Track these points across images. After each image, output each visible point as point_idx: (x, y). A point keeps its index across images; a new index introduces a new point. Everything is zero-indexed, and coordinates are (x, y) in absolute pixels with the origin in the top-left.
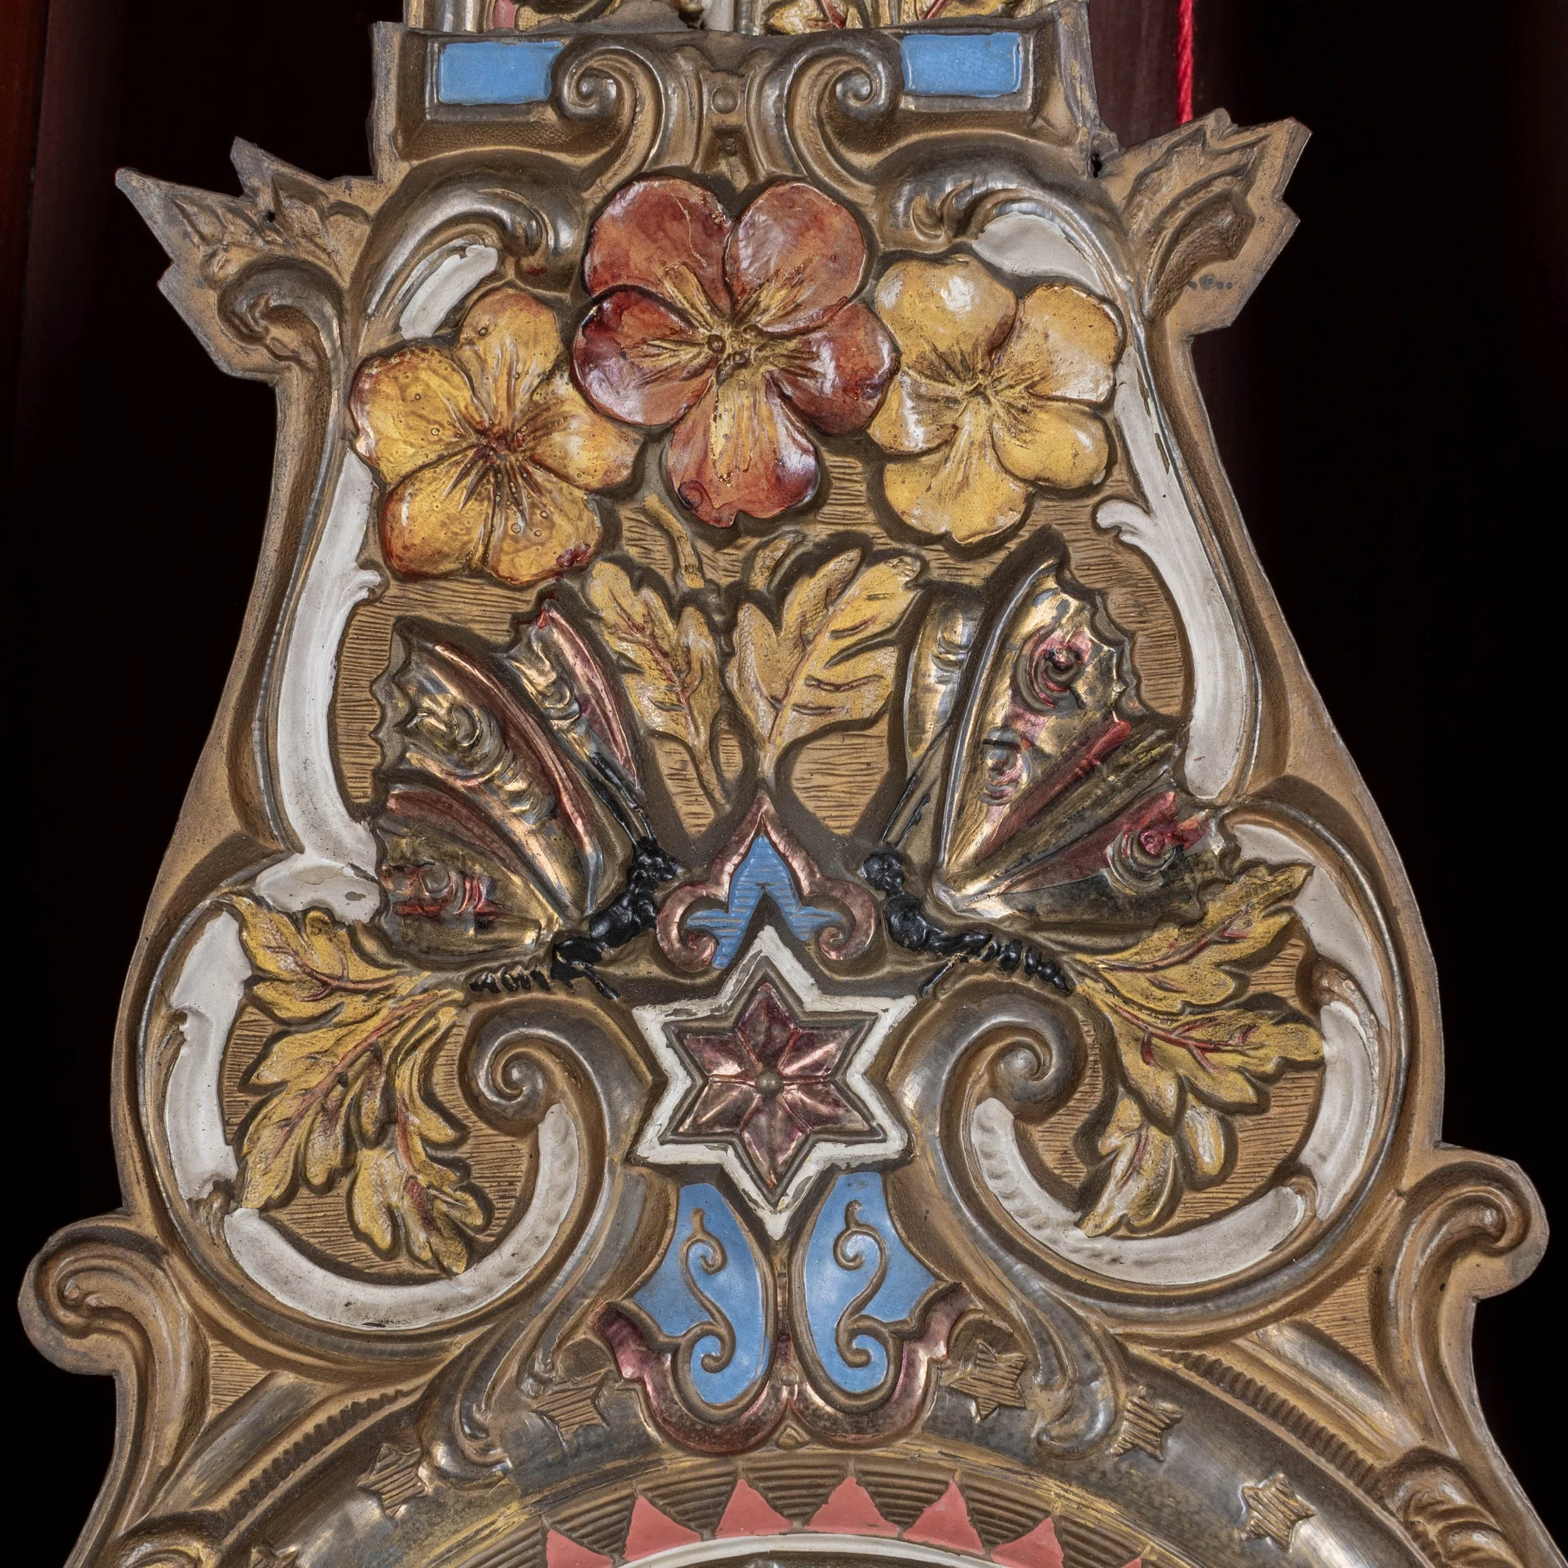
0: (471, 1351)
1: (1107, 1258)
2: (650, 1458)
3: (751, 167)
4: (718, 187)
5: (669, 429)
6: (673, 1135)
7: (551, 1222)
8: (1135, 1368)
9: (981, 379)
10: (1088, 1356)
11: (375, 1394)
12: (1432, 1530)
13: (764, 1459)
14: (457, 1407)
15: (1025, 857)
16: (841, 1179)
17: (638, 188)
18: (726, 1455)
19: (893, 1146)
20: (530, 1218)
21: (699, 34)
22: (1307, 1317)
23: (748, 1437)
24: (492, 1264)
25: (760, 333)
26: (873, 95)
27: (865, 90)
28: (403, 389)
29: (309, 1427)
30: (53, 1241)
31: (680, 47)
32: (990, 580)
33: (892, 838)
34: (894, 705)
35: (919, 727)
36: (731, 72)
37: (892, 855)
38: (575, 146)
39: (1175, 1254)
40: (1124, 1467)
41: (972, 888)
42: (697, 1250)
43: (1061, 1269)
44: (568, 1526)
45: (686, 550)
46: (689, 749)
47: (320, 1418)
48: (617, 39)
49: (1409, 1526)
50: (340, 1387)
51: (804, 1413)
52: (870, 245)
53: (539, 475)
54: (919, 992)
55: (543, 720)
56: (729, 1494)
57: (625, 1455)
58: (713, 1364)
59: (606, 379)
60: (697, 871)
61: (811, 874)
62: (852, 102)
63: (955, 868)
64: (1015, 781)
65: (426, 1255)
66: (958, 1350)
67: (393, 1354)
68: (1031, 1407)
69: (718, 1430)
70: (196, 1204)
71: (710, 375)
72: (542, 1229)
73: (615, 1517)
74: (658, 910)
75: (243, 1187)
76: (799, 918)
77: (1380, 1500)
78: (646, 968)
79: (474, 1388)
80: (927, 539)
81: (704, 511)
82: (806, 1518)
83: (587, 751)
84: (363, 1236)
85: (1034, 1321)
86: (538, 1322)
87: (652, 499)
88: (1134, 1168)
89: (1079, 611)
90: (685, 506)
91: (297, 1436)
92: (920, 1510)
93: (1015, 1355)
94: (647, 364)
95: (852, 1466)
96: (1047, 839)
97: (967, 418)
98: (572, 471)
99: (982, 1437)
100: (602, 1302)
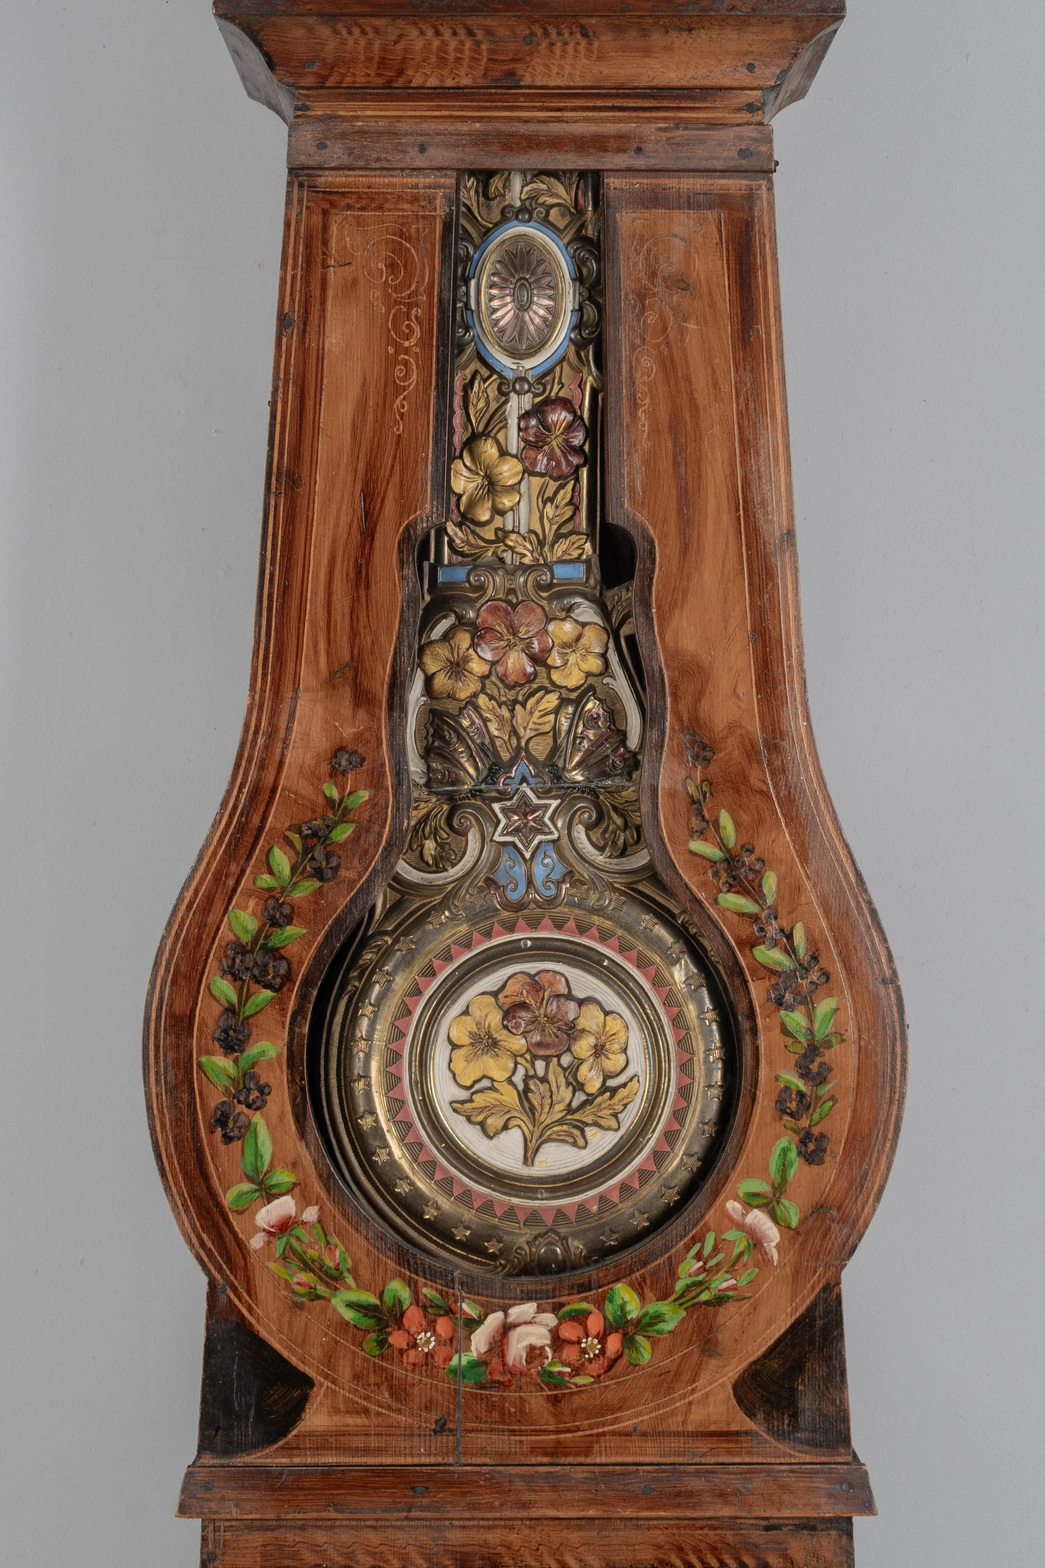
0: (453, 888)
1: (608, 863)
2: (498, 913)
3: (517, 598)
4: (509, 602)
5: (498, 661)
6: (502, 834)
7: (472, 857)
8: (615, 890)
9: (574, 648)
10: (604, 886)
11: (430, 900)
13: (526, 913)
14: (451, 902)
16: (543, 844)
17: (489, 603)
18: (516, 912)
19: (556, 836)
20: (467, 856)
21: (504, 565)
23: (522, 907)
24: (457, 867)
25: (520, 638)
26: (547, 579)
27: (545, 578)
28: (434, 652)
29: (412, 909)
31: (499, 568)
32: (577, 697)
34: (554, 728)
36: (512, 575)
37: (554, 765)
38: (474, 592)
39: (625, 862)
40: (613, 912)
42: (508, 863)
43: (597, 866)
44: (478, 930)
45: (502, 691)
46: (504, 740)
47: (415, 906)
48: (483, 566)
50: (420, 898)
51: (535, 901)
52: (547, 616)
53: (466, 673)
54: (562, 799)
55: (468, 733)
56: (517, 922)
57: (491, 912)
58: (513, 890)
59: (482, 650)
60: (506, 770)
61: (534, 770)
62: (542, 581)
65: (441, 866)
66: (573, 885)
67: (434, 890)
68: (590, 899)
69: (514, 906)
71: (508, 648)
72: (470, 859)
73: (490, 928)
76: (531, 780)
77: (676, 921)
78: (494, 794)
79: (454, 898)
80: (561, 687)
81: (507, 681)
82: (536, 928)
84: (426, 862)
85: (590, 878)
86: (470, 881)
87: (494, 679)
90: (502, 681)
91: (410, 911)
92: (563, 925)
93: (586, 886)
94: (492, 646)
95: (547, 914)
96: (592, 761)
97: (571, 658)
98: (474, 672)
99: (579, 906)
100: (485, 876)
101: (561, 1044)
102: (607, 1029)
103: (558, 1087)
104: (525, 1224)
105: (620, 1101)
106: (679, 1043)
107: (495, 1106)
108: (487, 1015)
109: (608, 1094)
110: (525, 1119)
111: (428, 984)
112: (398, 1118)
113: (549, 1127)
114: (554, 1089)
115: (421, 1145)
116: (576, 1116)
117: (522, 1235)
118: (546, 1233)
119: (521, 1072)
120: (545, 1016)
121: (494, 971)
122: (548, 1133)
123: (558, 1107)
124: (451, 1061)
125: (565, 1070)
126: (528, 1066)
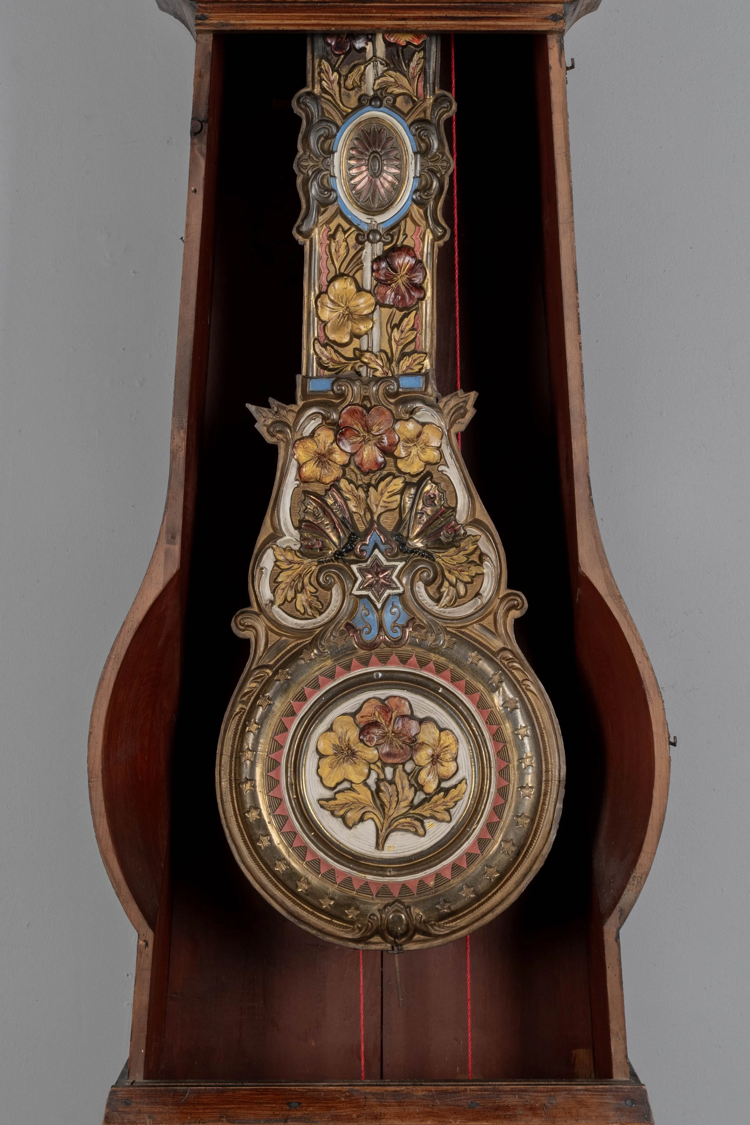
0: (320, 632)
1: (443, 612)
2: (356, 651)
3: (371, 403)
4: (364, 407)
5: (355, 453)
6: (359, 589)
7: (335, 607)
8: (448, 632)
9: (415, 443)
10: (439, 630)
11: (302, 641)
12: (506, 663)
13: (378, 651)
14: (318, 642)
15: (425, 535)
16: (391, 597)
17: (349, 407)
19: (401, 590)
20: (331, 606)
21: (360, 377)
22: (482, 623)
23: (374, 647)
24: (324, 615)
25: (373, 435)
26: (394, 389)
27: (392, 388)
28: (304, 446)
29: (288, 648)
30: (238, 613)
31: (356, 380)
32: (418, 481)
33: (400, 531)
34: (400, 506)
35: (405, 510)
36: (367, 385)
37: (400, 535)
38: (336, 399)
39: (456, 611)
40: (446, 651)
41: (415, 541)
42: (364, 612)
43: (434, 614)
44: (340, 664)
45: (359, 476)
46: (360, 515)
47: (291, 646)
48: (344, 378)
49: (501, 662)
50: (294, 640)
51: (385, 642)
52: (394, 418)
53: (330, 462)
54: (406, 561)
56: (370, 658)
58: (367, 633)
59: (343, 444)
60: (362, 539)
61: (384, 539)
62: (390, 391)
63: (412, 537)
64: (423, 520)
65: (311, 614)
66: (414, 629)
67: (305, 633)
68: (428, 640)
69: (369, 645)
70: (266, 605)
71: (363, 443)
72: (333, 608)
73: (349, 663)
74: (355, 546)
75: (275, 602)
76: (382, 547)
77: (496, 657)
78: (353, 557)
79: (321, 639)
80: (405, 473)
81: (362, 469)
82: (385, 663)
83: (340, 516)
84: (298, 611)
85: (429, 623)
86: (333, 626)
87: (352, 466)
88: (448, 595)
89: (435, 487)
90: (358, 468)
91: (286, 650)
92: (408, 661)
93: (425, 630)
94: (351, 441)
95: (394, 652)
96: (430, 531)
97: (413, 450)
98: (337, 462)
99: (419, 645)
100: (346, 622)
101: (405, 754)
102: (442, 742)
103: (403, 788)
104: (376, 896)
105: (452, 799)
106: (498, 752)
107: (354, 803)
108: (347, 732)
109: (442, 793)
110: (376, 813)
111: (301, 707)
112: (277, 812)
113: (396, 819)
114: (400, 789)
115: (295, 834)
116: (417, 811)
117: (374, 904)
118: (393, 903)
119: (374, 776)
120: (393, 732)
121: (352, 697)
122: (396, 824)
123: (403, 804)
124: (318, 768)
125: (408, 774)
126: (380, 771)
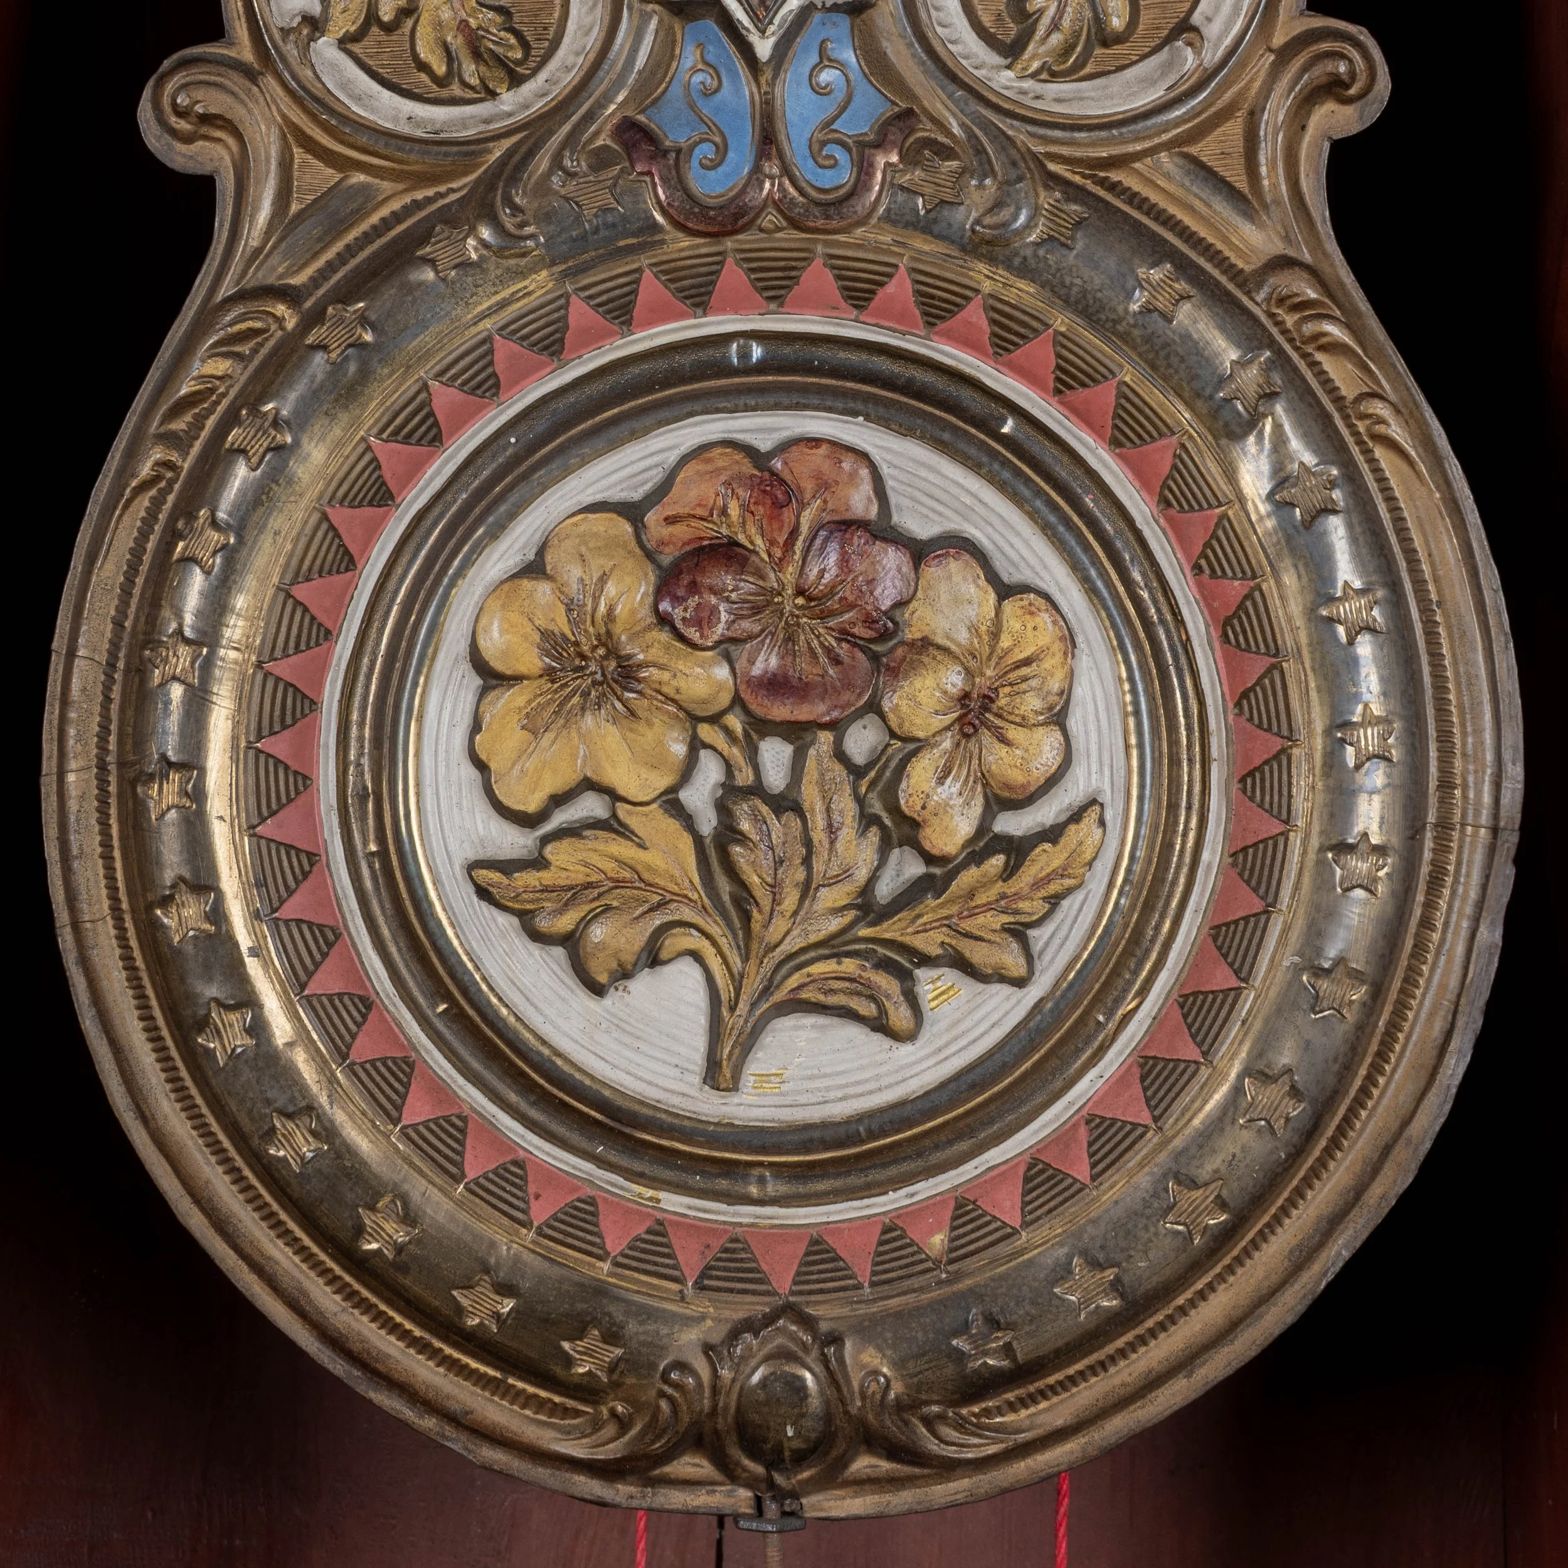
0: (511, 152)
1: (1031, 95)
2: (657, 238)
7: (578, 54)
8: (1052, 179)
10: (1013, 166)
11: (430, 192)
12: (1290, 320)
13: (749, 242)
14: (500, 192)
16: (817, 17)
18: (718, 236)
20: (561, 52)
22: (1193, 150)
23: (736, 220)
24: (527, 87)
29: (375, 219)
30: (166, 64)
39: (1087, 94)
40: (1041, 252)
42: (698, 78)
43: (994, 99)
44: (587, 293)
47: (384, 212)
49: (1271, 316)
50: (401, 186)
51: (781, 204)
56: (717, 273)
57: (634, 235)
58: (708, 163)
65: (474, 81)
66: (910, 158)
67: (446, 154)
68: (968, 202)
69: (712, 213)
70: (285, 32)
72: (570, 60)
73: (625, 290)
75: (327, 20)
77: (1248, 293)
79: (514, 179)
82: (780, 300)
84: (423, 67)
85: (971, 135)
86: (566, 128)
88: (1055, 26)
91: (364, 226)
92: (873, 292)
93: (954, 164)
95: (820, 249)
99: (926, 227)
100: (619, 116)
101: (848, 685)
102: (1005, 642)
103: (832, 830)
104: (700, 1287)
105: (1037, 885)
106: (1242, 699)
107: (619, 883)
108: (603, 579)
109: (997, 861)
110: (715, 930)
111: (415, 470)
112: (288, 911)
113: (795, 960)
114: (819, 835)
115: (366, 1004)
116: (889, 930)
117: (688, 1321)
118: (769, 1319)
119: (710, 772)
120: (800, 592)
121: (635, 435)
122: (794, 981)
123: (829, 897)
124: (476, 727)
125: (857, 772)
126: (736, 754)
